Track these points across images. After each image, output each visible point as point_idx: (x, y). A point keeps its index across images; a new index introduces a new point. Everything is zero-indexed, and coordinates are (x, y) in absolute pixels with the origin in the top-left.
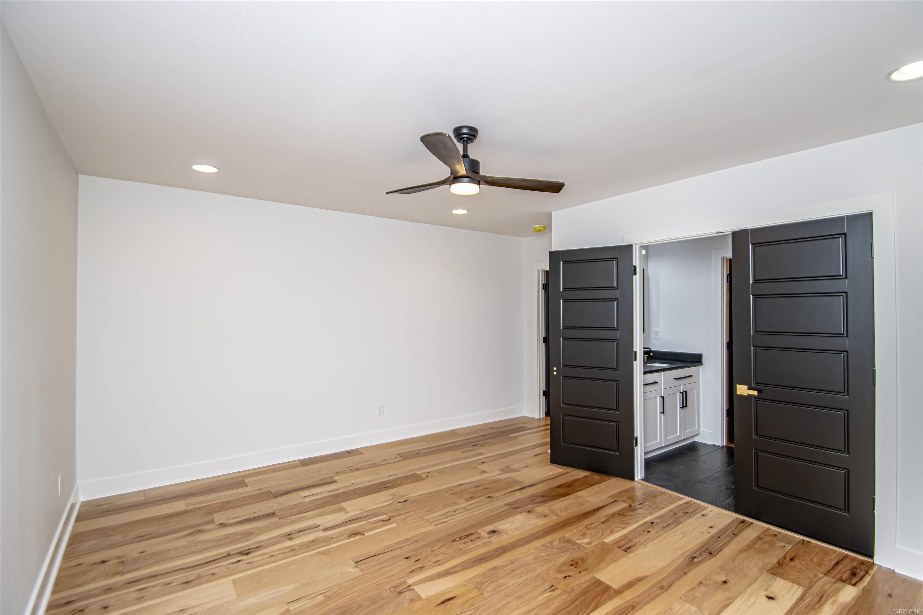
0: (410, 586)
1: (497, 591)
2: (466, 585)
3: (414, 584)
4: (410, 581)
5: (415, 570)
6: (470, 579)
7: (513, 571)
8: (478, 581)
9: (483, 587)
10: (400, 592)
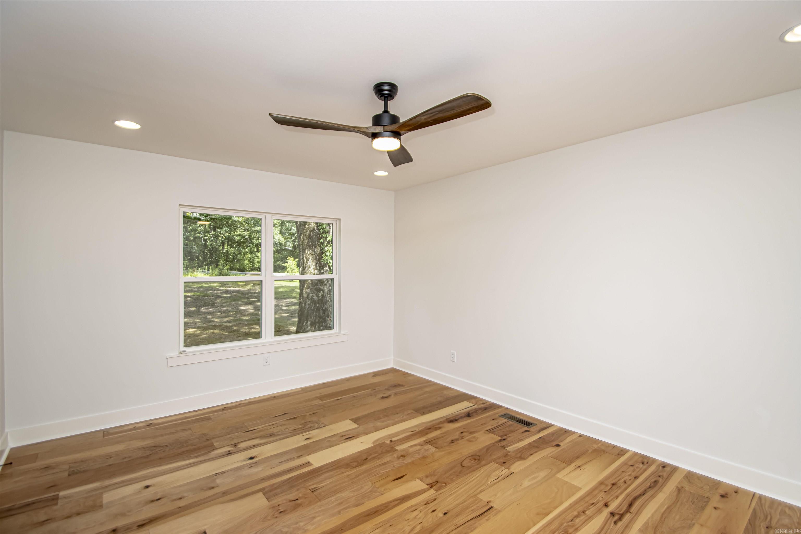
0: (431, 487)
1: (360, 486)
2: (385, 489)
3: (428, 490)
4: (432, 491)
5: (432, 501)
6: (382, 494)
7: (341, 503)
8: (375, 493)
9: (371, 488)
10: (436, 482)
